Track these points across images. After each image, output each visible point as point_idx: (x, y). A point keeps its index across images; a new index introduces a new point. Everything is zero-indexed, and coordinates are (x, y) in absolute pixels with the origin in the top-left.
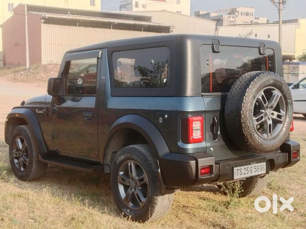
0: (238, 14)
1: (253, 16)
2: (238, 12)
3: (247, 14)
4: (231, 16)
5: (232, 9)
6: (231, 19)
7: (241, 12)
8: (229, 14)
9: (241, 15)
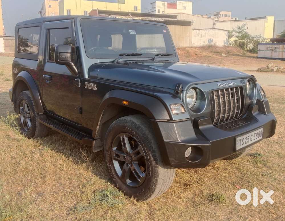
0: (221, 16)
1: (230, 17)
2: (221, 14)
3: (226, 16)
4: (217, 17)
5: (217, 13)
6: (216, 19)
7: (223, 15)
8: (215, 16)
9: (223, 16)
